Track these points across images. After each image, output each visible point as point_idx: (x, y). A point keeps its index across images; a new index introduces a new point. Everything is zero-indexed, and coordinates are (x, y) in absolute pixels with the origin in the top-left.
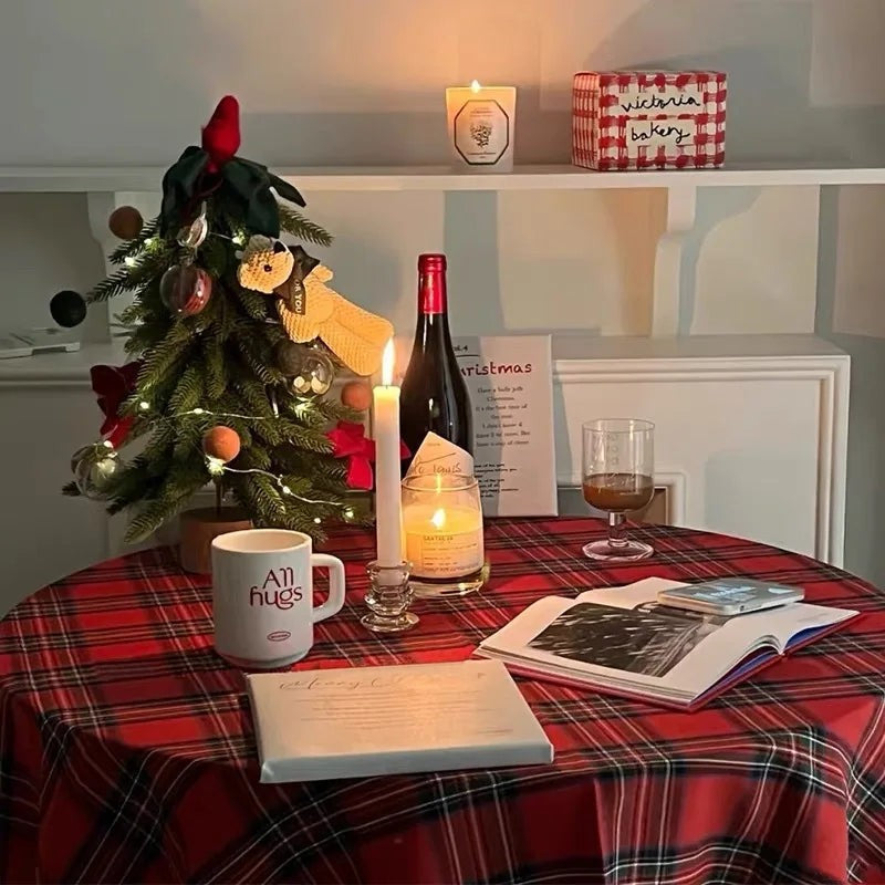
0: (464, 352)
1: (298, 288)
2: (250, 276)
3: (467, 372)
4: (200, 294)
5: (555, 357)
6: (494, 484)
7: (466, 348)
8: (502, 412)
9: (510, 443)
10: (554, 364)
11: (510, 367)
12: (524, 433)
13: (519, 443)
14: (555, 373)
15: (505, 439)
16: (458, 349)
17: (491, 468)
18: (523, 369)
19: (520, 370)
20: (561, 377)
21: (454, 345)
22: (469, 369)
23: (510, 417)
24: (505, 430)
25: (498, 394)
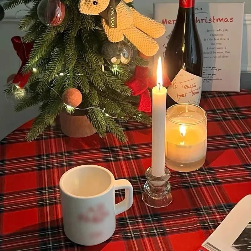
0: (200, 11)
1: (113, 13)
2: (85, 7)
3: (201, 21)
4: (59, 15)
5: (245, 13)
6: (210, 76)
7: (201, 9)
8: (217, 42)
9: (220, 57)
10: (245, 16)
11: (223, 19)
12: (226, 52)
13: (224, 57)
14: (245, 20)
15: (218, 55)
16: (197, 9)
17: (209, 69)
18: (229, 20)
19: (227, 20)
20: (247, 22)
21: (195, 7)
22: (202, 20)
23: (220, 44)
24: (218, 51)
25: (215, 33)
